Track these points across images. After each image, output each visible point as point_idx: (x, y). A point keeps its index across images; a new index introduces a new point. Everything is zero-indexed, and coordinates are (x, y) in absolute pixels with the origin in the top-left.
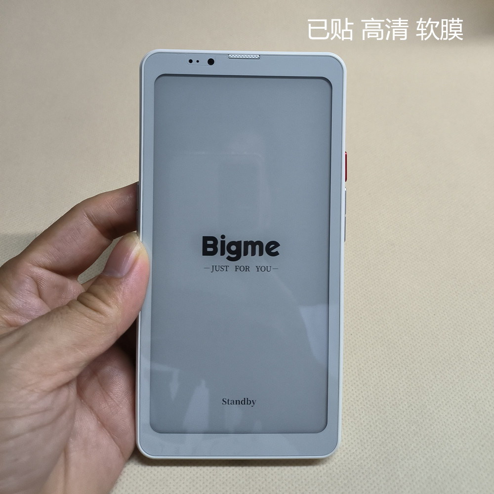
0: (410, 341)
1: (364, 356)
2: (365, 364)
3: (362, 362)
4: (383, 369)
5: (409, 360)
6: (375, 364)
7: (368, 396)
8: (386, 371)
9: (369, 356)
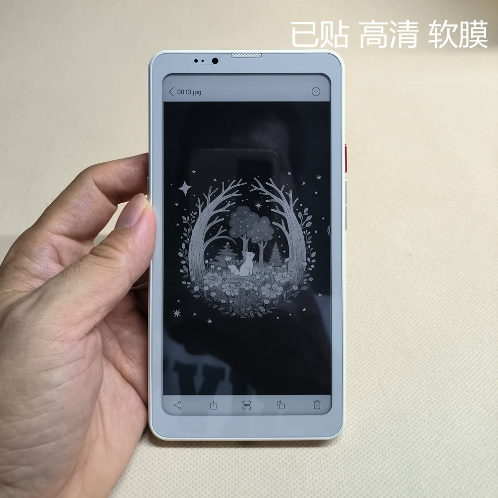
0: (429, 350)
1: (384, 366)
2: (385, 374)
3: (382, 372)
4: (403, 378)
5: (429, 369)
6: (395, 374)
7: (389, 406)
8: (406, 380)
9: (389, 366)
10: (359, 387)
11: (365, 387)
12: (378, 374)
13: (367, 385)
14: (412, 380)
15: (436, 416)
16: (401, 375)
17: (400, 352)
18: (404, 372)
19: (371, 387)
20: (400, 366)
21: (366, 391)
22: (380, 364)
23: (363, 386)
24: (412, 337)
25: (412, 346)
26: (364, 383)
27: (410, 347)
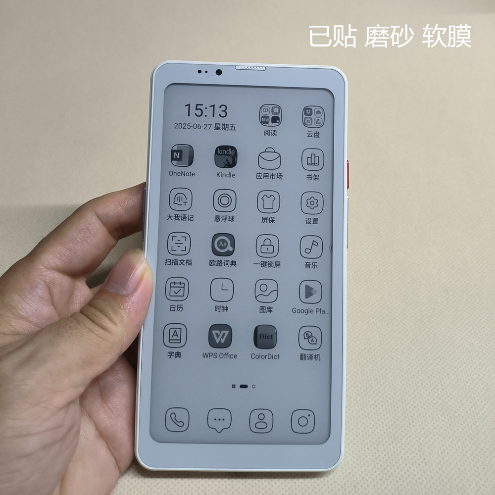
1: (423, 428)
2: (425, 438)
3: (422, 436)
6: (436, 437)
9: (429, 429)
10: (398, 455)
11: (404, 454)
12: (418, 439)
13: (407, 452)
14: (455, 445)
15: (484, 490)
16: (442, 438)
17: (440, 411)
18: (446, 435)
19: (410, 454)
20: (441, 428)
21: (405, 459)
22: (420, 426)
23: (403, 454)
24: (452, 392)
25: (453, 403)
26: (403, 449)
27: (451, 404)
